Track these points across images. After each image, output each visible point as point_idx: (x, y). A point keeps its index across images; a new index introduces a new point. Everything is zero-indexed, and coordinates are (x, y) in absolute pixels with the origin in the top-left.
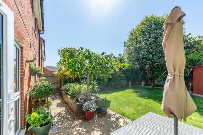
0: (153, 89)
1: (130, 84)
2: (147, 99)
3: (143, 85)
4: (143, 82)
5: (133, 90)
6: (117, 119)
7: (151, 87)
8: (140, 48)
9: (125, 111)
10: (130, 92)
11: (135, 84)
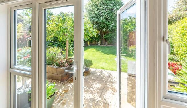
0: (108, 47)
1: (89, 44)
2: (109, 54)
3: (99, 44)
4: (99, 41)
5: (94, 49)
6: (101, 72)
7: (105, 45)
8: (99, 14)
9: (102, 66)
10: (93, 51)
11: (92, 43)
